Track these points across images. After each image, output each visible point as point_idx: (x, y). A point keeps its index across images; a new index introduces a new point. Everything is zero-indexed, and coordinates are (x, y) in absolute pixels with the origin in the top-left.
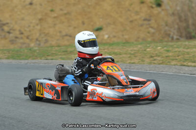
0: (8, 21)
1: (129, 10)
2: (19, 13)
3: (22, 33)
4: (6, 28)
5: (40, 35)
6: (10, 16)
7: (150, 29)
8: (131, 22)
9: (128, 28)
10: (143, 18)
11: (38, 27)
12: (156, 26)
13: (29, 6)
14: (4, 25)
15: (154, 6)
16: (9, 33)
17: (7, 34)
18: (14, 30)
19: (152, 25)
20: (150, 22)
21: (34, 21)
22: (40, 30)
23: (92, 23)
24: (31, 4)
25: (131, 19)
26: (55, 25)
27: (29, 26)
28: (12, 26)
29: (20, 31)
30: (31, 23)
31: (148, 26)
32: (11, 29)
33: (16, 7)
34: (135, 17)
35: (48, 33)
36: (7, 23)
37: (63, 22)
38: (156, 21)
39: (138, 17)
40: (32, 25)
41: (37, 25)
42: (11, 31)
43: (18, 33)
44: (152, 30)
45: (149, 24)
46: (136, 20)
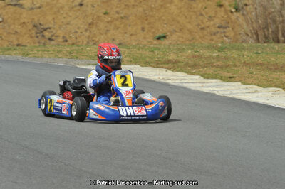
0: (51, 26)
1: (202, 15)
2: (65, 15)
3: (67, 41)
4: (47, 34)
5: (88, 43)
6: (54, 19)
7: (225, 38)
8: (203, 29)
9: (197, 37)
10: (217, 25)
11: (87, 34)
12: (232, 34)
13: (78, 7)
14: (45, 30)
15: (233, 10)
16: (50, 39)
17: (48, 41)
18: (57, 36)
19: (227, 34)
20: (225, 30)
21: (82, 26)
22: (89, 37)
23: (153, 30)
24: (81, 5)
25: (203, 26)
26: (108, 31)
27: (76, 32)
28: (54, 31)
29: (63, 37)
30: (79, 28)
31: (223, 35)
32: (52, 36)
33: (62, 8)
34: (208, 24)
35: (98, 41)
36: (50, 28)
37: (118, 28)
38: (233, 29)
39: (212, 23)
40: (79, 31)
41: (86, 30)
42: (53, 38)
43: (60, 39)
44: (227, 40)
45: (224, 32)
46: (208, 27)
